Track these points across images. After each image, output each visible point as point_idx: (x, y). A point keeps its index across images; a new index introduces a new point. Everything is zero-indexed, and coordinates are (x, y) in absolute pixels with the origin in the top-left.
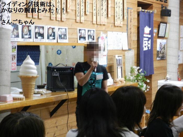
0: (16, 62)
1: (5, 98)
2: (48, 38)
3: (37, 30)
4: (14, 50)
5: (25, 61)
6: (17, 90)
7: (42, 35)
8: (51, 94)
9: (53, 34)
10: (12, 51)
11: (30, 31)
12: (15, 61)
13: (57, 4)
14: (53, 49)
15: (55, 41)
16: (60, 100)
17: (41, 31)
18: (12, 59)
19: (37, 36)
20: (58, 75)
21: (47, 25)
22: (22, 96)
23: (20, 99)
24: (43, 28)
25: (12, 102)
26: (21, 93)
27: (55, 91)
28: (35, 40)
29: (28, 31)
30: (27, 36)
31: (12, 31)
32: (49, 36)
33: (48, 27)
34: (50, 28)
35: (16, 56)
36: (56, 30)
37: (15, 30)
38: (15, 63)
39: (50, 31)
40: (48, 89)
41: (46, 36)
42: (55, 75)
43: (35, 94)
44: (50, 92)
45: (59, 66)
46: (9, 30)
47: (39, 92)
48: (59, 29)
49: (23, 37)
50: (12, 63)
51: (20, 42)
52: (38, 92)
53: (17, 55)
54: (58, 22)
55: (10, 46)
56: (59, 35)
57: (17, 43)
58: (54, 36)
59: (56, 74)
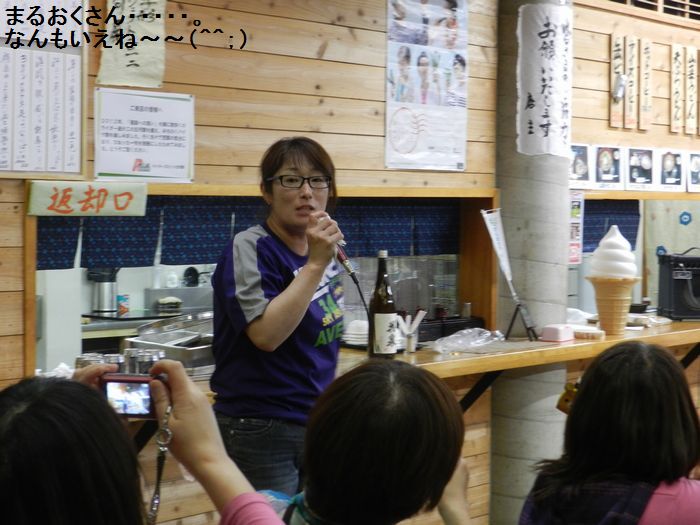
0: (580, 242)
1: (555, 332)
2: (663, 182)
3: (635, 161)
4: (575, 211)
5: (606, 240)
6: (581, 316)
7: (646, 173)
8: (668, 328)
9: (675, 171)
10: (572, 213)
11: (616, 162)
12: (579, 239)
13: (689, 93)
14: (668, 210)
15: (681, 189)
16: (691, 344)
17: (645, 163)
18: (572, 233)
19: (635, 175)
20: (688, 277)
21: (660, 146)
22: (594, 330)
23: (592, 337)
24: (649, 153)
25: (571, 345)
26: (591, 322)
27: (680, 320)
28: (631, 187)
29: (611, 162)
30: (610, 177)
31: (572, 162)
32: (666, 175)
33: (665, 151)
34: (669, 153)
35: (581, 228)
36: (683, 161)
37: (579, 161)
38: (578, 245)
39: (669, 163)
40: (660, 313)
41: (656, 175)
42: (680, 277)
43: (629, 325)
44: (667, 320)
45: (692, 254)
46: (564, 159)
47: (638, 322)
48: (692, 156)
49: (598, 179)
50: (572, 245)
51: (590, 190)
52: (636, 320)
53: (585, 223)
54: (688, 138)
55: (566, 201)
56: (693, 173)
57: (583, 193)
58: (678, 175)
59: (683, 274)
